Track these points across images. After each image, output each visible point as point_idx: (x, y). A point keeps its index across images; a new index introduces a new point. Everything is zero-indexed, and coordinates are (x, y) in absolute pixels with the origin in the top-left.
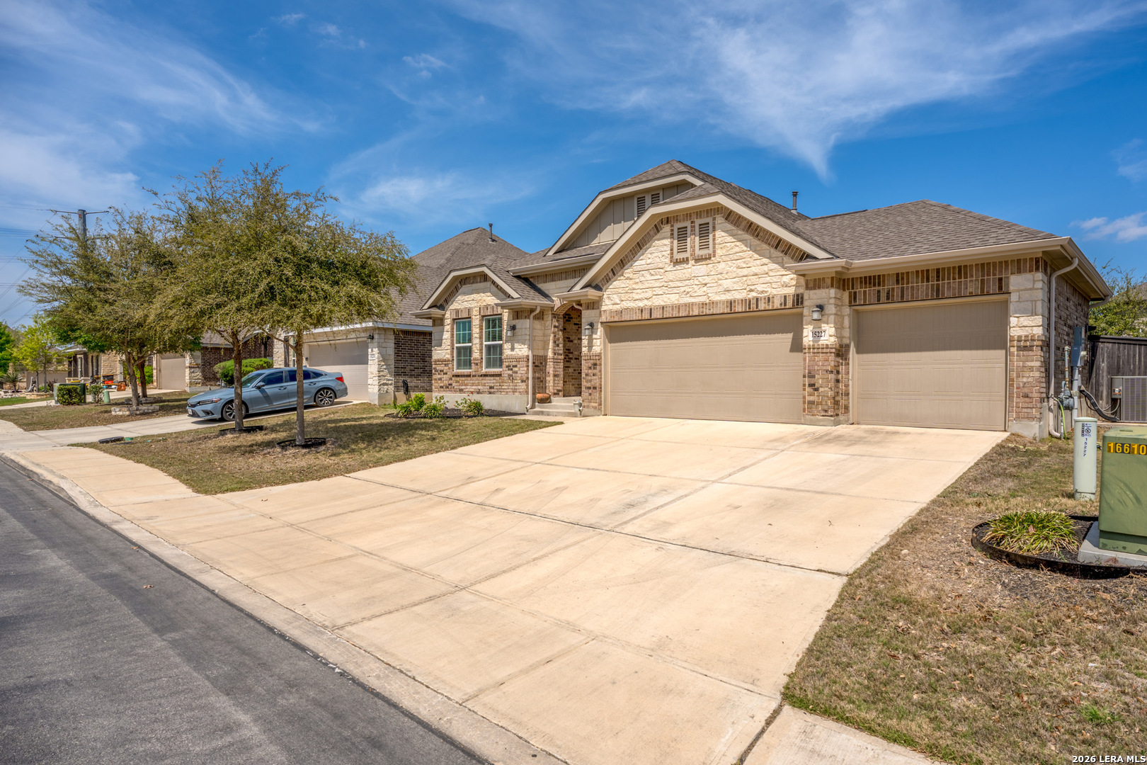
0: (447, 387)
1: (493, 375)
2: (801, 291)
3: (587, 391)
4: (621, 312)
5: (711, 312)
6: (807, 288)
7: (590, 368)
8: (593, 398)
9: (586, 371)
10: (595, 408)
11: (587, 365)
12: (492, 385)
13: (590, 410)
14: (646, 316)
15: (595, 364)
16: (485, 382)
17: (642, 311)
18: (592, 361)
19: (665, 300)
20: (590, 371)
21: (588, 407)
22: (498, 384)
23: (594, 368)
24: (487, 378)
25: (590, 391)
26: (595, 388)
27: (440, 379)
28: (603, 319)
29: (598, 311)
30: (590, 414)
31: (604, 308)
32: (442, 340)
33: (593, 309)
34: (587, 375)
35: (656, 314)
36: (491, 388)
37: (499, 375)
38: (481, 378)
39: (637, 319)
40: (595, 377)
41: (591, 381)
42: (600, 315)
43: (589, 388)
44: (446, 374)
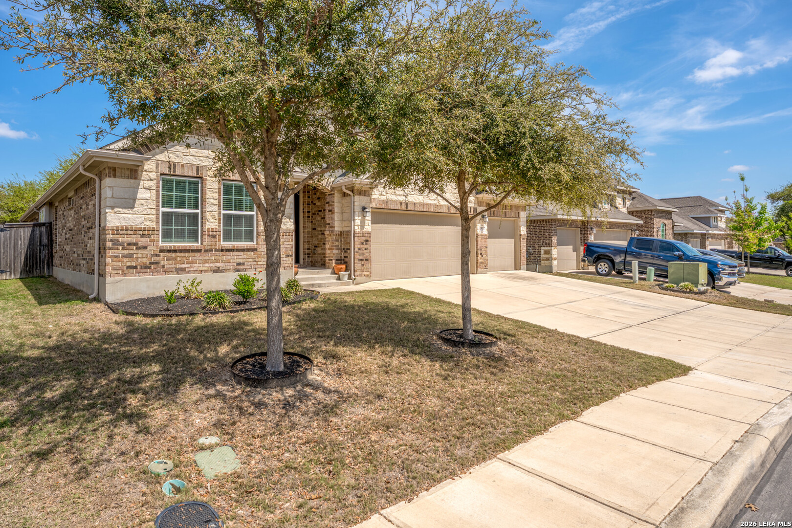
0: (146, 267)
1: (243, 250)
2: (476, 206)
3: (360, 262)
4: (387, 202)
5: (439, 211)
6: (478, 205)
7: (362, 243)
8: (365, 268)
9: (359, 246)
10: (367, 276)
11: (359, 241)
12: (241, 261)
13: (362, 278)
14: (404, 207)
15: (367, 241)
16: (229, 257)
17: (401, 204)
18: (364, 238)
19: (416, 199)
20: (362, 246)
21: (360, 276)
22: (252, 260)
23: (366, 244)
24: (231, 253)
25: (363, 263)
26: (367, 260)
27: (130, 256)
28: (373, 205)
29: (369, 198)
30: (362, 282)
31: (373, 197)
32: (134, 200)
33: (365, 196)
34: (359, 249)
35: (410, 207)
36: (239, 264)
37: (254, 250)
38: (221, 254)
39: (398, 208)
40: (366, 251)
41: (363, 254)
42: (371, 202)
43: (362, 260)
44: (145, 248)
